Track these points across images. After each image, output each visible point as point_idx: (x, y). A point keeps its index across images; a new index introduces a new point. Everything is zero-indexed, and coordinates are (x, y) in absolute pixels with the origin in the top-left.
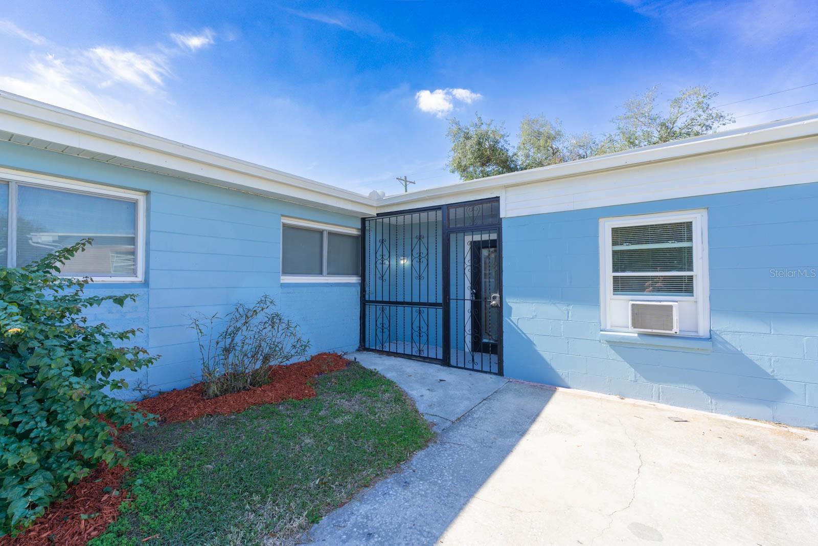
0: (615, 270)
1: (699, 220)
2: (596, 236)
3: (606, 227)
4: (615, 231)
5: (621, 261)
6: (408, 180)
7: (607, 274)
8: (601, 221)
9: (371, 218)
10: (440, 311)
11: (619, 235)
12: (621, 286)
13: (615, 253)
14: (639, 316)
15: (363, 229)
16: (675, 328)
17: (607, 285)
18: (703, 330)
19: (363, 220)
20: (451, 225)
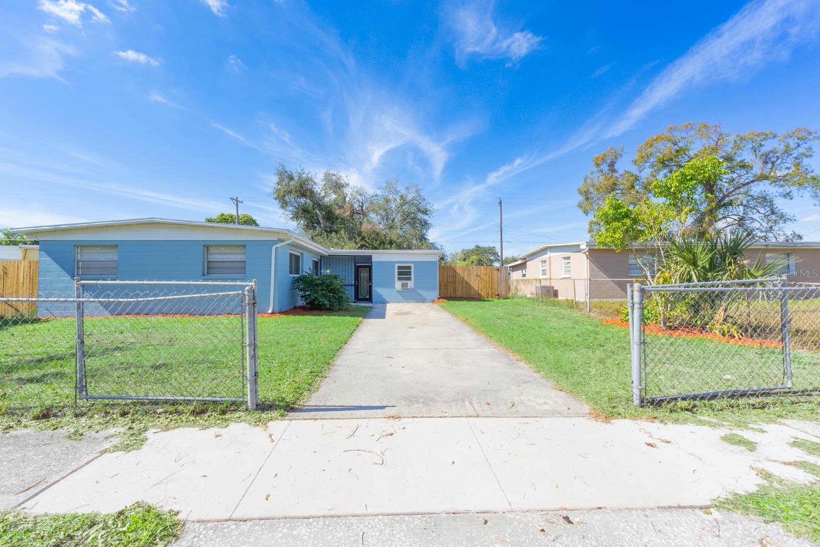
0: (398, 275)
1: (412, 265)
2: (394, 268)
3: (397, 265)
5: (400, 273)
6: (238, 200)
7: (396, 276)
9: (324, 256)
10: (353, 287)
11: (399, 268)
12: (399, 279)
13: (398, 271)
14: (403, 285)
15: (321, 260)
16: (408, 288)
17: (396, 279)
18: (413, 288)
19: (321, 256)
20: (356, 261)
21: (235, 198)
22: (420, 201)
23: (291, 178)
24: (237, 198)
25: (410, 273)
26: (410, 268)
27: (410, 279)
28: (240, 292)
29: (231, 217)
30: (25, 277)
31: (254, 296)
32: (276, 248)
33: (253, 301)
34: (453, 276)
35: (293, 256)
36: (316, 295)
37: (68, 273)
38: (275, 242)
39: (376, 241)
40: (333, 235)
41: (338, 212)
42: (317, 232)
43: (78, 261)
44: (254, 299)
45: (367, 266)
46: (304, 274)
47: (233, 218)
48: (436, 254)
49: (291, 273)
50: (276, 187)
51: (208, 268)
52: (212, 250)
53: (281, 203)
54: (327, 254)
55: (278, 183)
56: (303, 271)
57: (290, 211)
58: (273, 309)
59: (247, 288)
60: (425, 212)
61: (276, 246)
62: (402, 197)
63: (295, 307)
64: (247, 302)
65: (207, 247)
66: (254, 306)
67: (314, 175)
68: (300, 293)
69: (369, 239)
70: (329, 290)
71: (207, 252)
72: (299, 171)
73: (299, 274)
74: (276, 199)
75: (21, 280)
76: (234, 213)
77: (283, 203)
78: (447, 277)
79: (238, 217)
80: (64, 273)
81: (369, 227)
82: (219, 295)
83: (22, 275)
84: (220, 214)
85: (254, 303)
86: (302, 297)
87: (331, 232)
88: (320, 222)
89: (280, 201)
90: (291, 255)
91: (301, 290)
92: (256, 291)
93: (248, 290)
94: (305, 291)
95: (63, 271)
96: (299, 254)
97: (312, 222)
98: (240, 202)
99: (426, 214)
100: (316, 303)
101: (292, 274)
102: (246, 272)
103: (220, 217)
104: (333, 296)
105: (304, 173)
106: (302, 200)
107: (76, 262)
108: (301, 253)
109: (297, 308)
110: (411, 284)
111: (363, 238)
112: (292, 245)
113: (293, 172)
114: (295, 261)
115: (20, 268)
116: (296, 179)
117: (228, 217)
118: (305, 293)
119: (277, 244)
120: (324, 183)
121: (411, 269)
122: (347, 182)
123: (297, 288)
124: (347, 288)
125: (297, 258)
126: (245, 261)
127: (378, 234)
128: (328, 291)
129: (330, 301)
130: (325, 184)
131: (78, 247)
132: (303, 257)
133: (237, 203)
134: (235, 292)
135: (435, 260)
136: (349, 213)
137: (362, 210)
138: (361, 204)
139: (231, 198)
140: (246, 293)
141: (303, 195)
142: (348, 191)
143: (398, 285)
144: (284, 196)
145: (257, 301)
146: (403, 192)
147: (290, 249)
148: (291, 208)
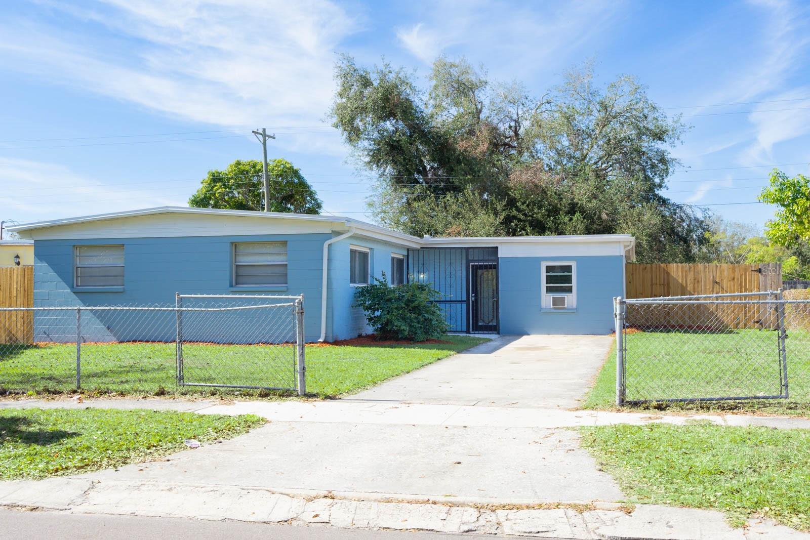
0: (547, 283)
1: (574, 265)
2: (540, 269)
3: (544, 265)
4: (547, 267)
5: (549, 279)
6: (267, 133)
7: (544, 285)
8: (542, 262)
9: (414, 250)
10: (464, 305)
11: (549, 269)
12: (549, 290)
13: (547, 276)
14: (555, 302)
15: (408, 256)
16: (566, 306)
17: (544, 289)
18: (575, 306)
19: (408, 250)
20: (471, 258)
21: (261, 131)
22: (646, 111)
23: (366, 83)
24: (264, 130)
25: (568, 279)
26: (568, 269)
27: (569, 290)
28: (292, 304)
29: (254, 167)
30: (18, 289)
31: (302, 307)
32: (330, 245)
33: (301, 311)
34: (664, 285)
35: (357, 255)
36: (388, 317)
37: (67, 284)
38: (328, 236)
39: (540, 208)
40: (448, 197)
41: (461, 145)
42: (416, 193)
43: (77, 267)
44: (302, 309)
45: (490, 267)
46: (376, 283)
47: (258, 168)
48: (619, 242)
49: (353, 280)
50: (338, 101)
51: (237, 275)
52: (241, 249)
53: (346, 133)
54: (418, 247)
55: (340, 95)
56: (372, 277)
57: (365, 149)
58: (326, 337)
59: (297, 301)
60: (659, 136)
61: (329, 242)
62: (601, 104)
63: (360, 336)
64: (297, 311)
65: (236, 245)
66: (302, 315)
67: (412, 71)
68: (367, 313)
69: (523, 204)
70: (410, 308)
71: (236, 252)
72: (381, 67)
73: (367, 283)
74: (337, 127)
75: (14, 293)
76: (259, 159)
77: (350, 133)
78: (652, 285)
79: (267, 165)
80: (63, 284)
81: (524, 177)
82: (277, 306)
83: (15, 286)
84: (234, 162)
85: (302, 313)
86: (370, 319)
87: (445, 191)
88: (425, 168)
89: (345, 130)
90: (353, 252)
91: (368, 308)
92: (303, 303)
93: (297, 302)
94: (374, 311)
95: (61, 280)
96: (369, 251)
97: (407, 170)
98: (269, 137)
99: (660, 139)
100: (389, 328)
101: (355, 282)
102: (289, 281)
103: (234, 168)
104: (416, 318)
105: (390, 72)
106: (389, 125)
107: (75, 268)
108: (370, 249)
109: (363, 337)
110: (571, 299)
111: (512, 203)
112: (355, 237)
113: (369, 70)
114: (360, 262)
115: (12, 276)
116: (376, 84)
117: (247, 168)
118: (374, 314)
119: (330, 238)
120: (434, 83)
121: (571, 272)
122: (483, 79)
123: (361, 304)
124: (442, 306)
125: (364, 256)
126: (286, 265)
127: (544, 192)
128: (410, 310)
129: (411, 326)
130: (436, 87)
131: (77, 248)
132: (373, 253)
133: (265, 141)
134: (289, 304)
135: (618, 254)
136: (486, 145)
137: (517, 134)
138: (513, 124)
139: (253, 132)
140: (296, 304)
141: (391, 114)
142: (484, 96)
143: (547, 300)
144: (353, 119)
145: (304, 311)
146: (605, 93)
147: (351, 244)
148: (366, 143)
